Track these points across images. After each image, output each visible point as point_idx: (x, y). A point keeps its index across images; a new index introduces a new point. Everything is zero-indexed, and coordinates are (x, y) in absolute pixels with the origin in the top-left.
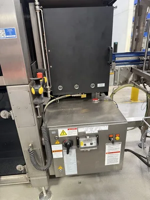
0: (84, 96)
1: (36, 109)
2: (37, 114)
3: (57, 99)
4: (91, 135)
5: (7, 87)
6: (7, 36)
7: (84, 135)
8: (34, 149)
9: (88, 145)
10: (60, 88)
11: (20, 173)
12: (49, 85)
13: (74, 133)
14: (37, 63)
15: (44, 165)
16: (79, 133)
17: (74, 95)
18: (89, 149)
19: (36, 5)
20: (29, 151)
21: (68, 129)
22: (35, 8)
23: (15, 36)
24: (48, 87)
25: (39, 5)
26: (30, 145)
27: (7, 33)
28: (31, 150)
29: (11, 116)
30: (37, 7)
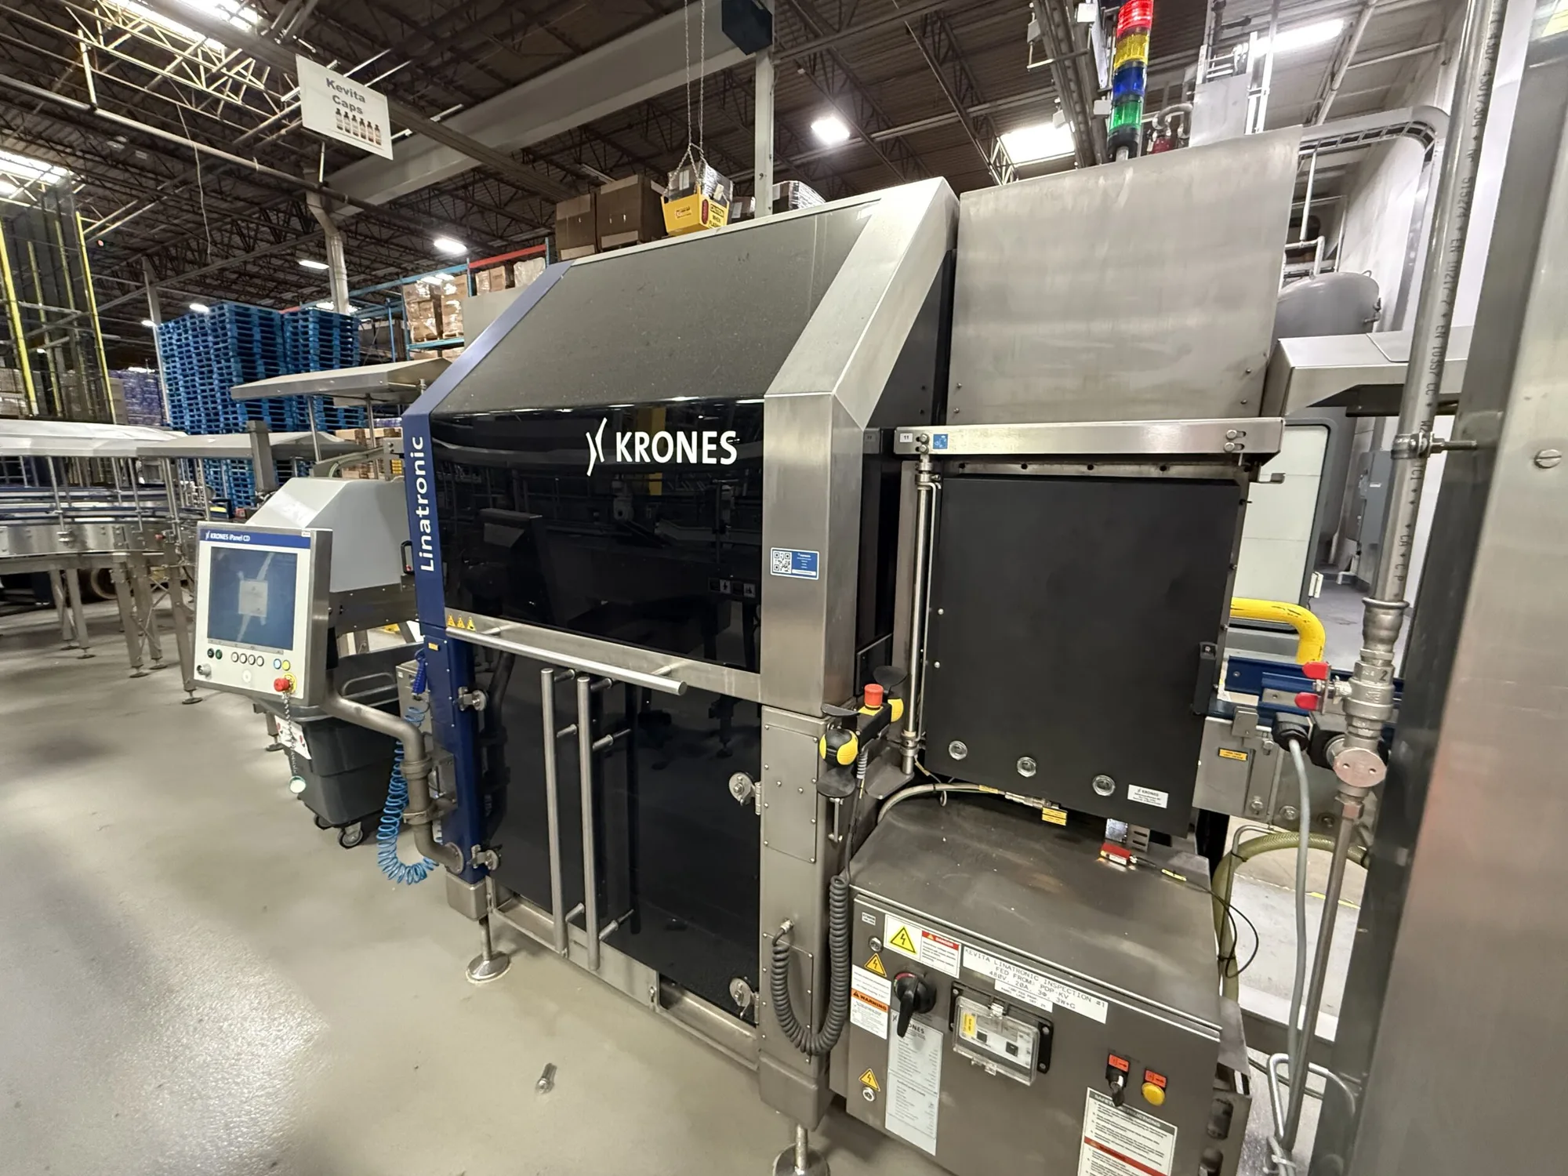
0: (1055, 816)
1: (830, 806)
2: (830, 828)
3: (940, 787)
4: (1014, 1007)
5: (765, 709)
6: (795, 571)
7: (986, 992)
8: (796, 948)
9: (997, 1044)
10: (958, 751)
11: (729, 1006)
12: (916, 729)
13: (944, 960)
14: (890, 643)
15: (815, 1031)
16: (964, 971)
17: (1017, 799)
18: (992, 1068)
19: (921, 472)
20: (775, 945)
21: (925, 935)
22: (917, 479)
23: (814, 573)
24: (910, 734)
25: (929, 472)
26: (786, 926)
27: (797, 564)
28: (784, 943)
29: (753, 799)
30: (924, 478)
